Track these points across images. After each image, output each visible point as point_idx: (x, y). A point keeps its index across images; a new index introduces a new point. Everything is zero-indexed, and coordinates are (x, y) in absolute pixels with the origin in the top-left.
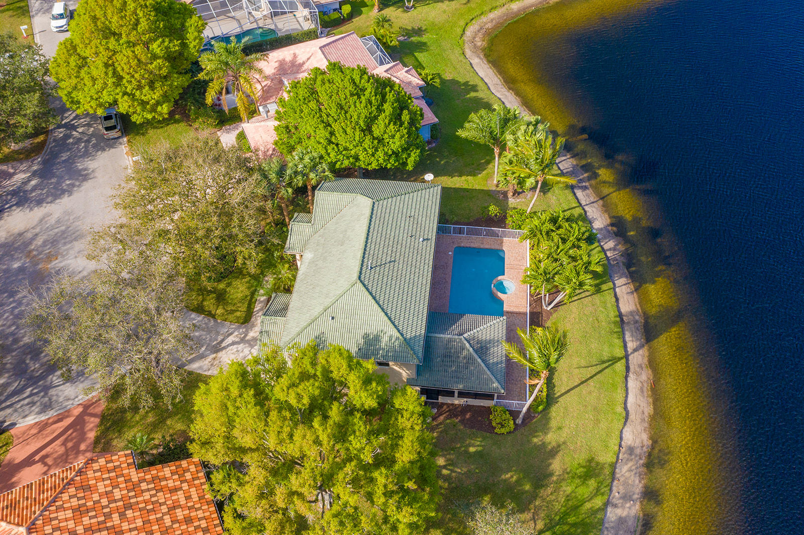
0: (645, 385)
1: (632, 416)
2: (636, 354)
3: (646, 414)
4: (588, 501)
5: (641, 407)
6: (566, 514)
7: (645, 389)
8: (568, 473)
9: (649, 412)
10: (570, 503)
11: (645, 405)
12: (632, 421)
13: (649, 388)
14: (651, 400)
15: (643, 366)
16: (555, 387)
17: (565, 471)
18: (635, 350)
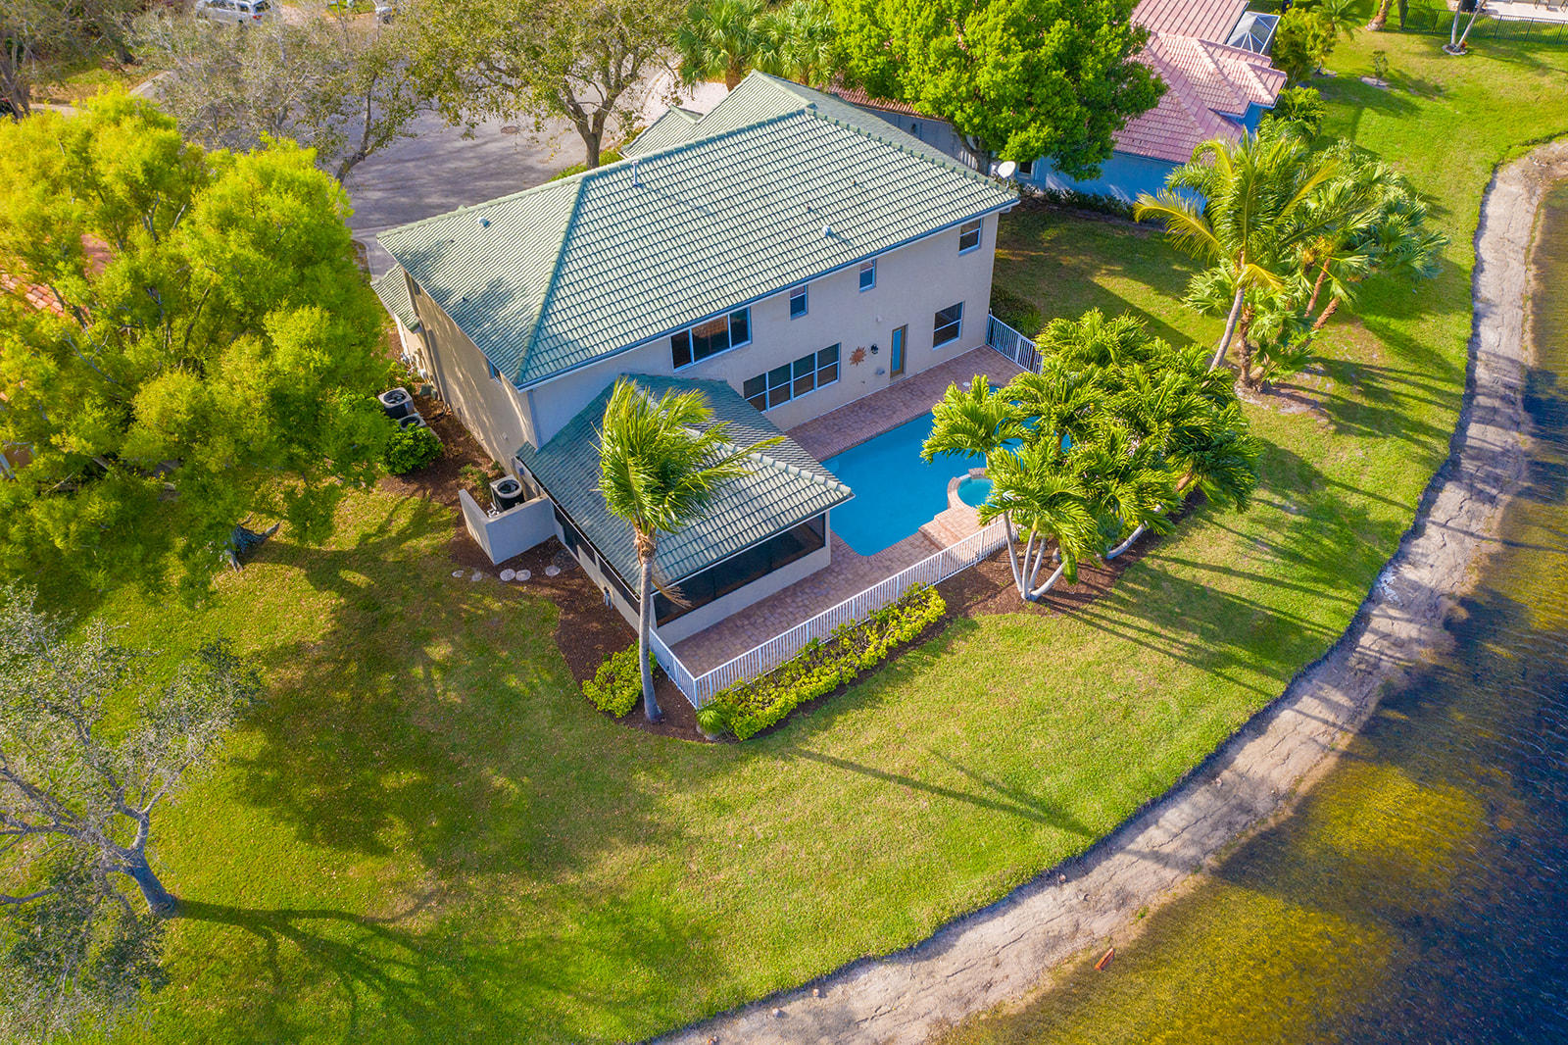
0: (1081, 942)
1: (944, 965)
2: (1150, 866)
3: (993, 997)
4: (577, 995)
5: (998, 974)
6: (496, 964)
7: (1065, 950)
8: (615, 902)
9: (1008, 1001)
10: (535, 957)
11: (1017, 978)
12: (930, 974)
13: (1081, 957)
14: (1048, 984)
15: (1135, 903)
16: (825, 729)
17: (614, 893)
18: (1158, 857)
